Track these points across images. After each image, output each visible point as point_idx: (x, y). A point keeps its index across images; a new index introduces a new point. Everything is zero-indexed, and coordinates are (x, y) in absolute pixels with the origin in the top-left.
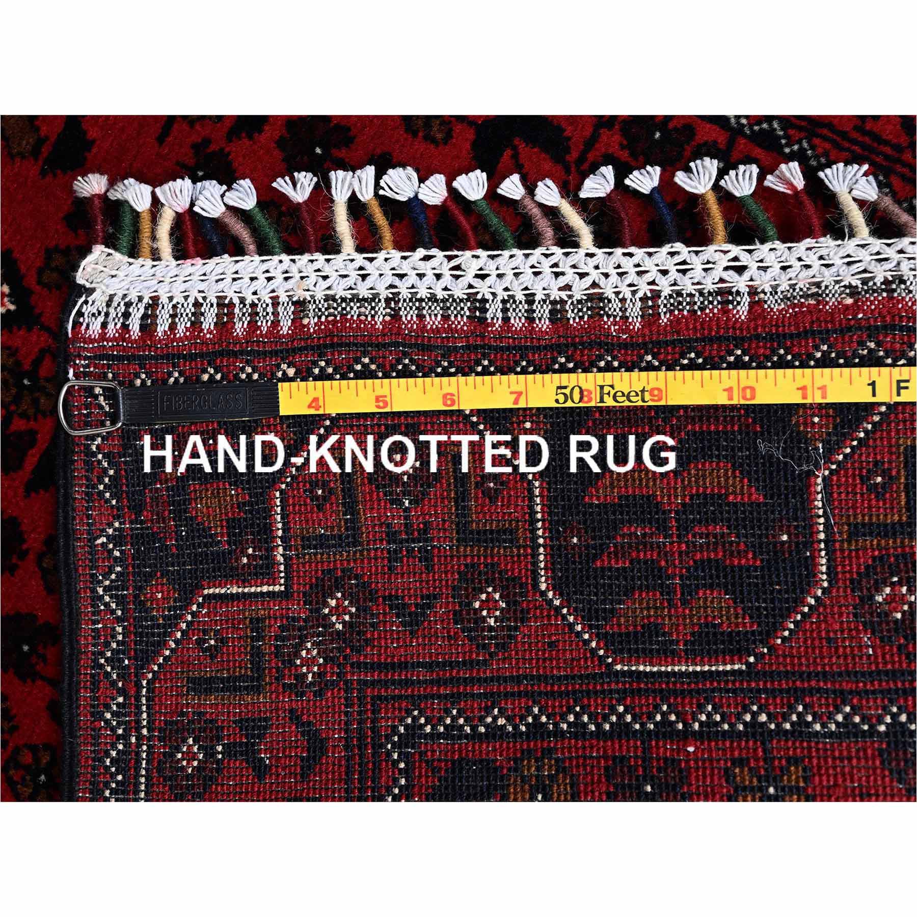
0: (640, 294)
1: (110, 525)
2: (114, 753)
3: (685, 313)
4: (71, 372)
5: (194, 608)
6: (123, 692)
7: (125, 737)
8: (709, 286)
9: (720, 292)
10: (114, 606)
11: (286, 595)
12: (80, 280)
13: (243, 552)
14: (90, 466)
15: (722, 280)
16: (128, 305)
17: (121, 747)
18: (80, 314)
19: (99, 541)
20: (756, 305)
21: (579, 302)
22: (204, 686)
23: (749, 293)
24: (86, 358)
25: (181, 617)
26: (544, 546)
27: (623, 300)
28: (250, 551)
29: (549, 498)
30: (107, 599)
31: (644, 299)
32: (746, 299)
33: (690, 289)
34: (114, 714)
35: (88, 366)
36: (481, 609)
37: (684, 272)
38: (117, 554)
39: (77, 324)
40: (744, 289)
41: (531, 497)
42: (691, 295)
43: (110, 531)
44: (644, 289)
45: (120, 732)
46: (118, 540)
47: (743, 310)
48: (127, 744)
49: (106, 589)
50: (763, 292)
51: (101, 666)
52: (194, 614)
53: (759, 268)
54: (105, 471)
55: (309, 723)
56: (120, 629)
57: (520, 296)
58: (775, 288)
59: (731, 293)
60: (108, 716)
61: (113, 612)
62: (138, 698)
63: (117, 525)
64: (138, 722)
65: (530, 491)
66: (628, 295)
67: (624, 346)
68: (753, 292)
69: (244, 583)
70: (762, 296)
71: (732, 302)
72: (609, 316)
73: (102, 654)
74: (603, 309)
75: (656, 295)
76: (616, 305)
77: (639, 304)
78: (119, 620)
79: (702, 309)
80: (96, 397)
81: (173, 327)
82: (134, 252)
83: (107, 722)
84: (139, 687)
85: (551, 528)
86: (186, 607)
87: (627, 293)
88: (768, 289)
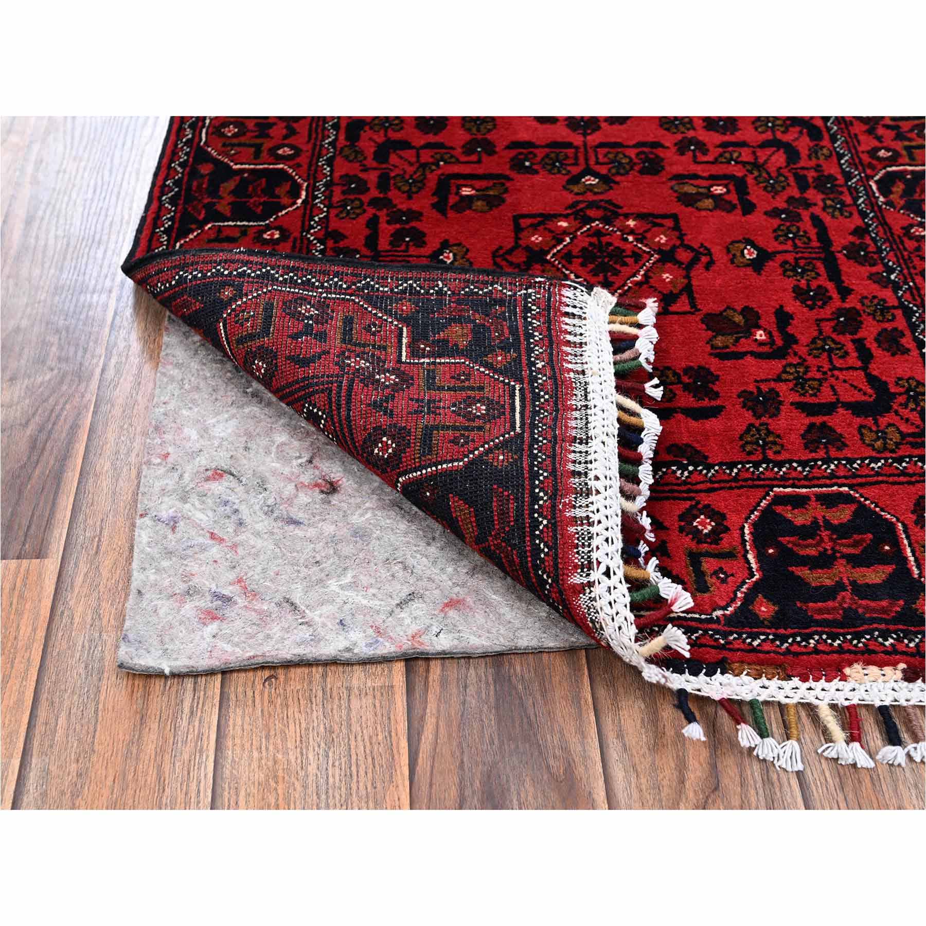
0: (591, 515)
1: (449, 290)
2: (314, 280)
3: (576, 541)
4: (542, 280)
5: (396, 323)
6: (349, 287)
7: (322, 287)
8: (594, 555)
9: (590, 563)
10: (401, 288)
11: (399, 361)
12: (595, 289)
13: (426, 346)
14: (485, 284)
15: (599, 563)
16: (581, 308)
17: (317, 284)
18: (575, 288)
19: (440, 283)
20: (581, 589)
21: (586, 484)
22: (348, 321)
23: (589, 582)
24: (549, 288)
25: (391, 316)
26: (421, 475)
27: (587, 506)
28: (428, 349)
29: (451, 471)
30: (405, 285)
31: (588, 517)
32: (585, 580)
33: (594, 545)
34: (336, 283)
35: (544, 288)
36: (382, 442)
37: (607, 540)
38: (432, 291)
39: (570, 286)
40: (591, 579)
41: (452, 461)
42: (589, 545)
43: (445, 289)
44: (595, 518)
45: (326, 284)
46: (440, 293)
47: (577, 579)
48: (318, 287)
49: (411, 285)
50: (591, 592)
51: (365, 279)
52: (392, 322)
53: (609, 588)
54: (482, 290)
55: (320, 358)
56: (386, 289)
57: (589, 458)
58: (594, 599)
59: (589, 569)
60: (336, 280)
61: (397, 287)
62: (345, 294)
63: (449, 293)
64: (331, 293)
65: (457, 460)
66: (590, 509)
67: (554, 506)
68: (590, 584)
69: (409, 346)
70: (588, 591)
71: (582, 571)
72: (576, 498)
73: (373, 280)
74: (581, 495)
75: (591, 524)
76: (584, 502)
77: (584, 515)
78: (392, 290)
79: (578, 553)
80: (526, 289)
81: (566, 324)
82: (612, 313)
83: (332, 279)
84: (351, 295)
85: (432, 476)
86: (396, 318)
87: (593, 508)
88: (593, 595)
